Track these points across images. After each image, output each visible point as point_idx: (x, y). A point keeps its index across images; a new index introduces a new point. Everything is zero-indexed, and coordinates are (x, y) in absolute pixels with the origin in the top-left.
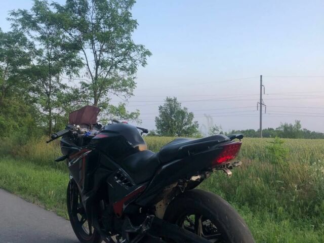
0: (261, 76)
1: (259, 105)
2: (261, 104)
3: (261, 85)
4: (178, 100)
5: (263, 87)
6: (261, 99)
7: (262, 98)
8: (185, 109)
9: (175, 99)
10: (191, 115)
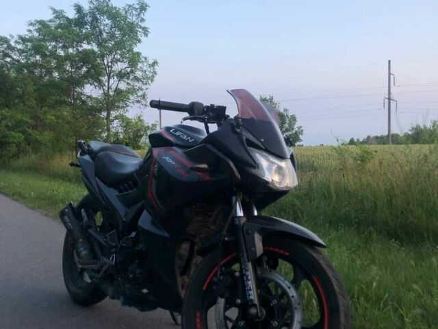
0: (389, 62)
1: (387, 101)
2: (389, 99)
3: (390, 74)
4: (275, 100)
5: (392, 76)
6: (389, 93)
7: (391, 92)
8: (286, 110)
9: (272, 99)
10: (293, 118)
